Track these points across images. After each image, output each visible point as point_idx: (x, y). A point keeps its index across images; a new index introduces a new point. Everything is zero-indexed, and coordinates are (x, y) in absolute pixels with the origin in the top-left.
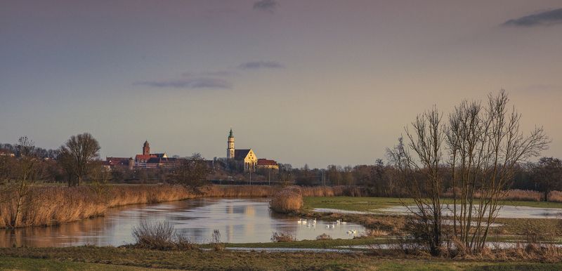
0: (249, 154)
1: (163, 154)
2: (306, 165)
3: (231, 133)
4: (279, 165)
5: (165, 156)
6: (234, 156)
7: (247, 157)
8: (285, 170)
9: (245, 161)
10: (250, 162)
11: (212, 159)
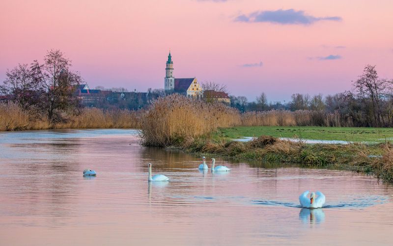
0: (193, 84)
1: (84, 86)
2: (263, 94)
3: (170, 57)
4: (231, 98)
5: (86, 88)
6: (173, 87)
7: (190, 88)
8: (238, 104)
9: (188, 93)
10: (194, 94)
11: (146, 91)
